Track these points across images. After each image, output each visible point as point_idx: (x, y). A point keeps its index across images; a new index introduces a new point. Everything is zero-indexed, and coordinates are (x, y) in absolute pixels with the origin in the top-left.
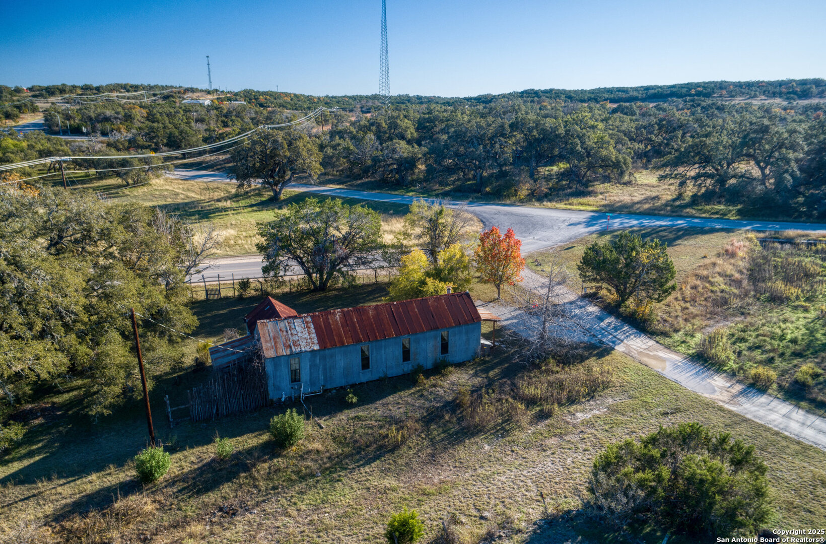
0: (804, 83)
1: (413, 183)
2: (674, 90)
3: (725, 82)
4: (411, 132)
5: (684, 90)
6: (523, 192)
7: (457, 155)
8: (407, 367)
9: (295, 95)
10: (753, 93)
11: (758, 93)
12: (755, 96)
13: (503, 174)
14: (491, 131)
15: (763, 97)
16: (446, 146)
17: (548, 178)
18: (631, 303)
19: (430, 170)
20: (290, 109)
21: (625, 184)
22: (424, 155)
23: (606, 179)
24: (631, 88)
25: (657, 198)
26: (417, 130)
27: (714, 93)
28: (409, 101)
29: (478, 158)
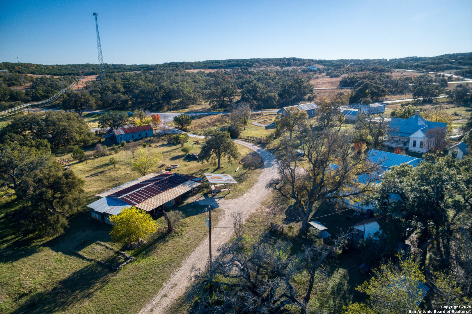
0: (289, 59)
1: (128, 108)
2: (237, 63)
3: (259, 59)
4: (122, 90)
5: (242, 63)
6: (165, 109)
7: (142, 98)
8: (140, 137)
9: (37, 65)
10: (268, 64)
11: (271, 64)
12: (269, 66)
13: (159, 103)
14: (153, 90)
15: (273, 66)
16: (138, 95)
17: (174, 104)
18: (184, 127)
19: (133, 103)
20: (38, 74)
21: (199, 105)
22: (131, 98)
23: (193, 104)
24: (222, 61)
25: (206, 108)
26: (124, 88)
27: (253, 64)
28: (108, 67)
29: (150, 99)
